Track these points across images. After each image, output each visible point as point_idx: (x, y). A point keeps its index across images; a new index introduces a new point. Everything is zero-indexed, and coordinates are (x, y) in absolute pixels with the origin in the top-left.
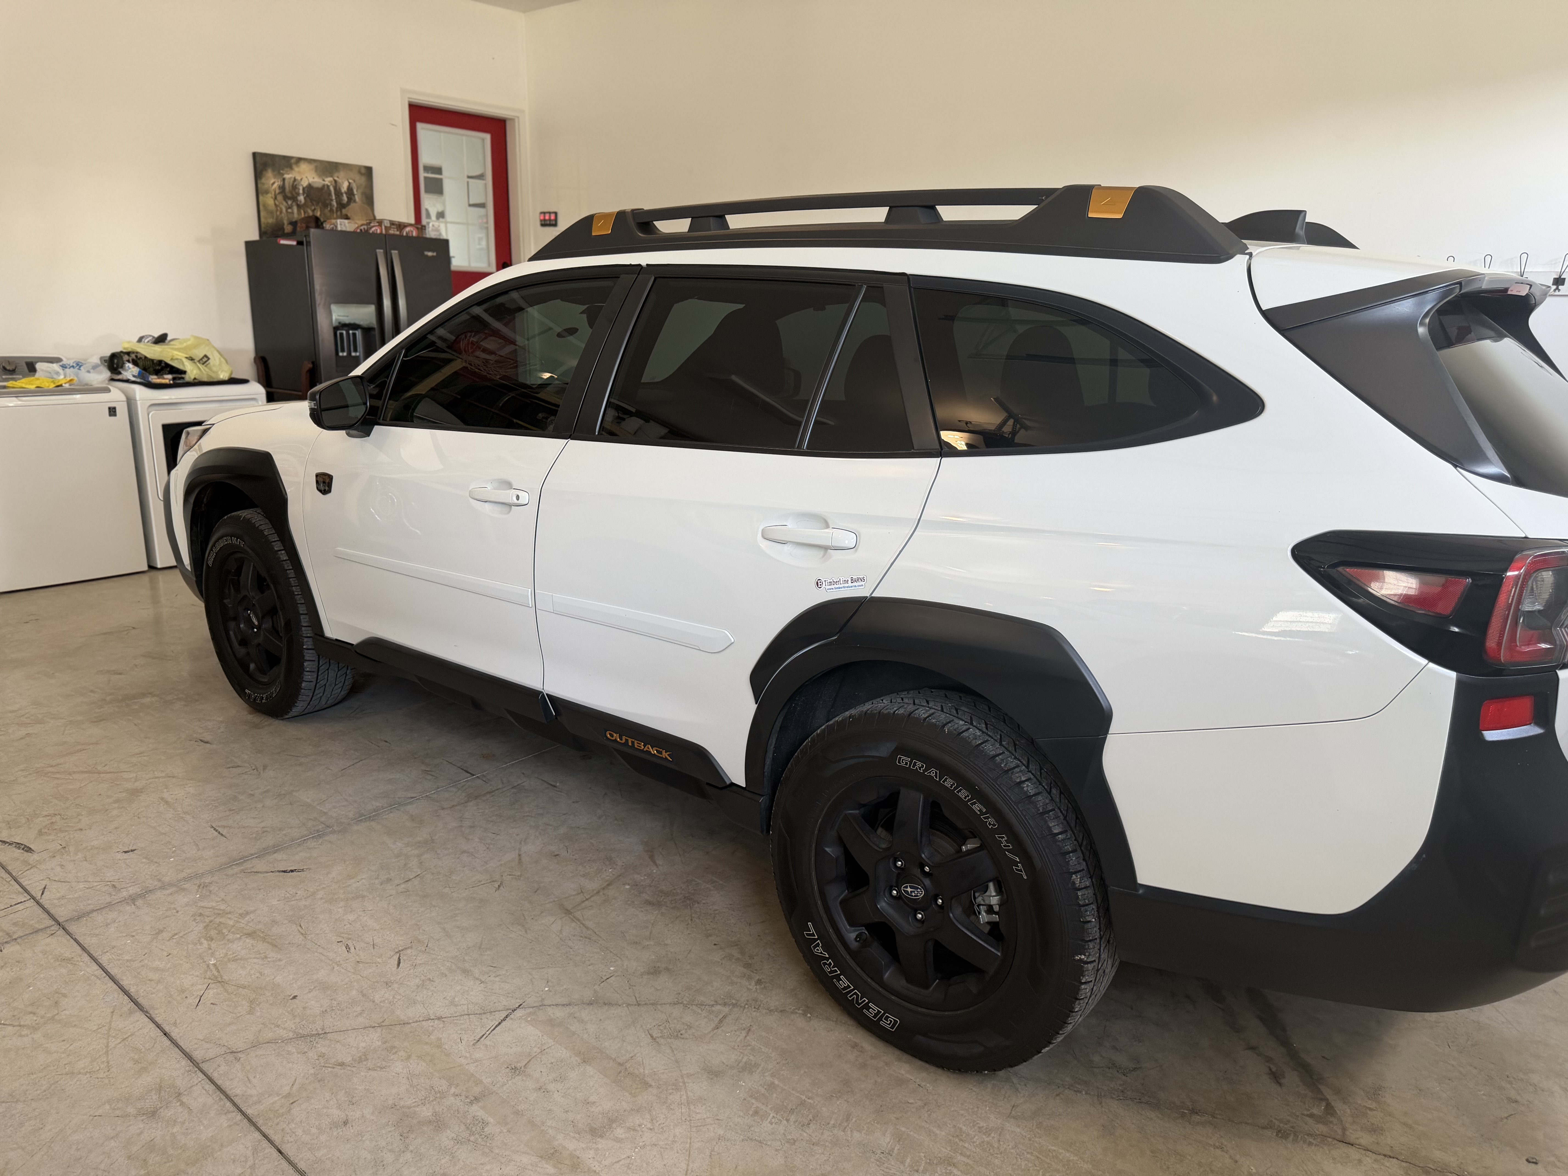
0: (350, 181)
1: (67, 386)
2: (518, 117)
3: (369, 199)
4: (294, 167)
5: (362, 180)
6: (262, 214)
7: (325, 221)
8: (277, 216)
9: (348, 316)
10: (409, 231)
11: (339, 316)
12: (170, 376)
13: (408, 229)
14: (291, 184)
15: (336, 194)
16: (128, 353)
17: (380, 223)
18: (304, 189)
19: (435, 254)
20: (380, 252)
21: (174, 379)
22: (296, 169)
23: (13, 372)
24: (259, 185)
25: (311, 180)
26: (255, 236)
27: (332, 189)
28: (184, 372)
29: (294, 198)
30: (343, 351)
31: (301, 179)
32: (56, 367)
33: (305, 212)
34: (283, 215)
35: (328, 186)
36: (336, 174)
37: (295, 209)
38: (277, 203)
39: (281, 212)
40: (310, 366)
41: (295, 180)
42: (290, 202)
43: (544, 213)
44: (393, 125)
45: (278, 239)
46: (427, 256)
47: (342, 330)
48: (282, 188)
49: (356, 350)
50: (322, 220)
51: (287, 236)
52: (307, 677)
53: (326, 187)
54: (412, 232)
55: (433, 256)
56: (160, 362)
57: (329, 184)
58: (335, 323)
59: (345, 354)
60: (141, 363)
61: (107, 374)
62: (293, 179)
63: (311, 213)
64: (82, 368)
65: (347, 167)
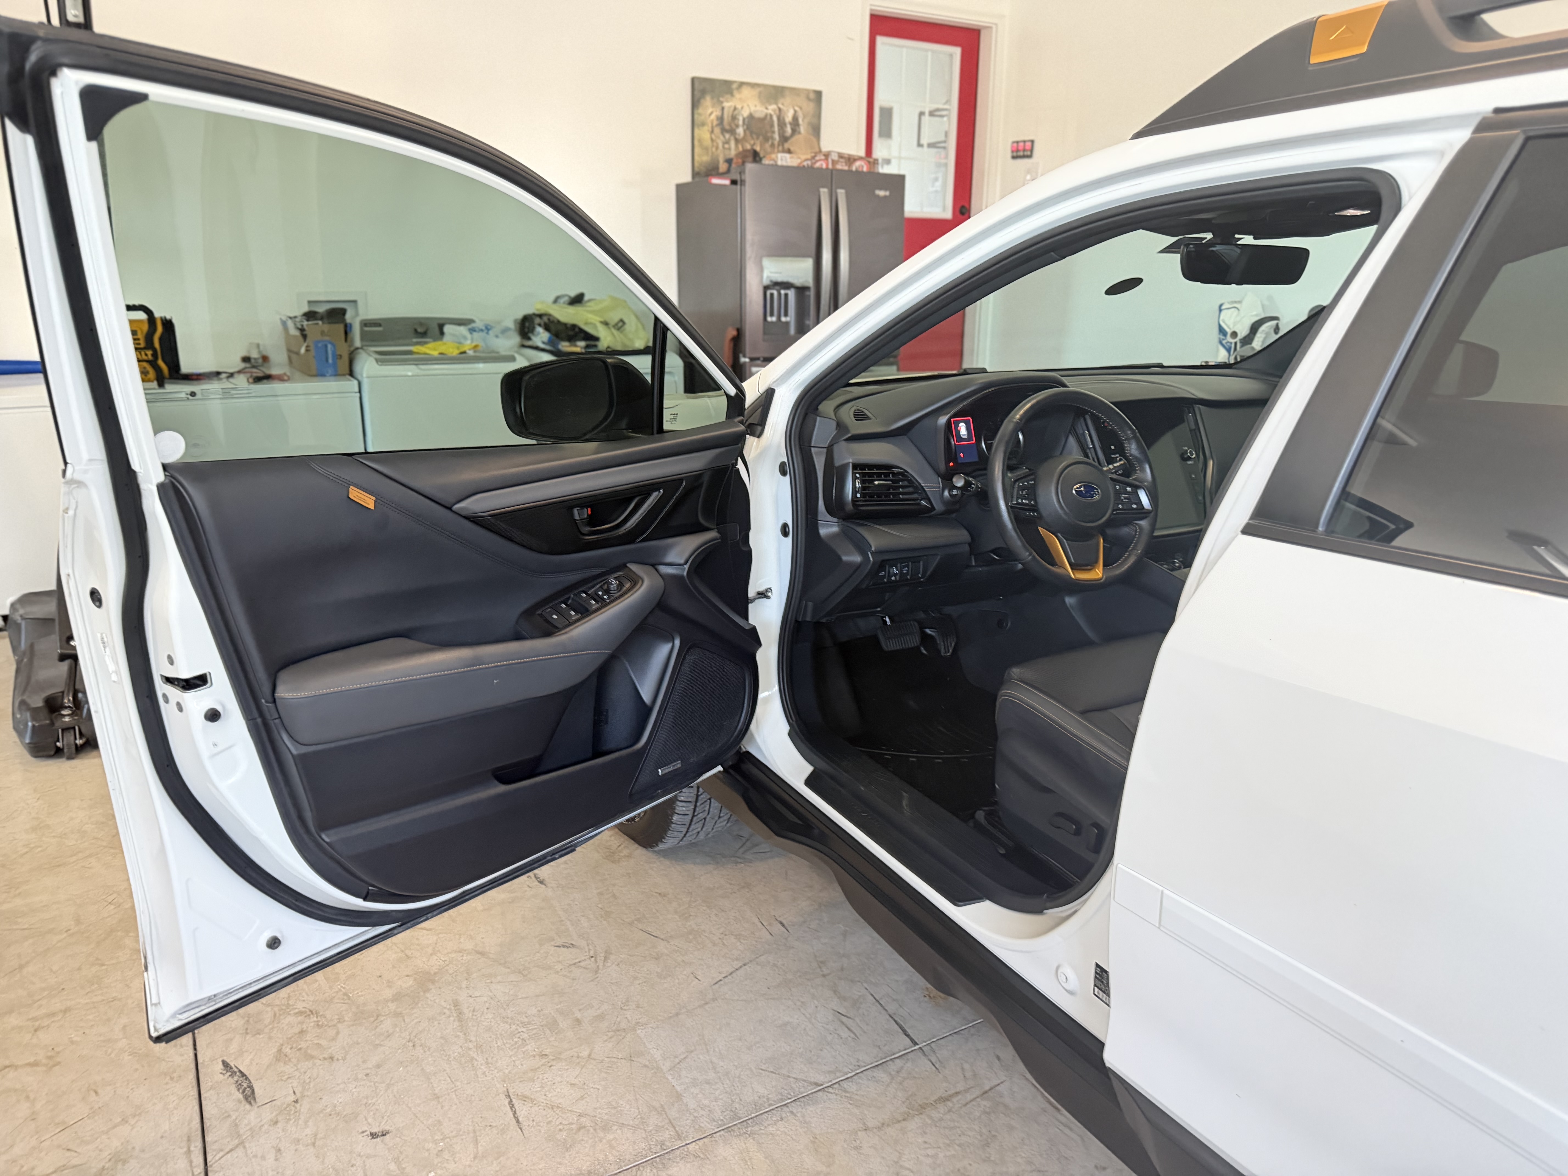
0: (797, 108)
1: (471, 353)
2: (996, 24)
3: (816, 130)
4: (735, 92)
5: (810, 107)
6: (697, 150)
7: (764, 157)
8: (713, 153)
9: (780, 273)
10: (859, 167)
11: (771, 273)
12: (582, 344)
13: (858, 164)
14: (730, 114)
15: (779, 125)
16: (540, 316)
17: (827, 155)
18: (744, 120)
19: (887, 193)
20: (824, 192)
21: (587, 347)
22: (737, 95)
23: (424, 334)
24: (696, 116)
25: (753, 109)
26: (687, 178)
27: (775, 119)
28: (597, 339)
29: (732, 132)
30: (772, 315)
31: (742, 108)
32: (463, 330)
33: (743, 147)
34: (719, 151)
35: (771, 116)
36: (781, 101)
37: (733, 144)
38: (713, 137)
39: (717, 148)
40: (734, 333)
41: (735, 109)
42: (727, 136)
43: (1017, 142)
44: (850, 39)
45: (709, 178)
46: (878, 196)
47: (773, 289)
48: (721, 119)
49: (786, 315)
50: (762, 155)
51: (720, 175)
52: (681, 808)
53: (769, 117)
54: (863, 167)
55: (885, 197)
56: (574, 326)
57: (772, 113)
58: (766, 282)
59: (774, 319)
60: (553, 328)
61: (516, 339)
62: (732, 109)
63: (748, 147)
64: (490, 332)
65: (794, 91)
